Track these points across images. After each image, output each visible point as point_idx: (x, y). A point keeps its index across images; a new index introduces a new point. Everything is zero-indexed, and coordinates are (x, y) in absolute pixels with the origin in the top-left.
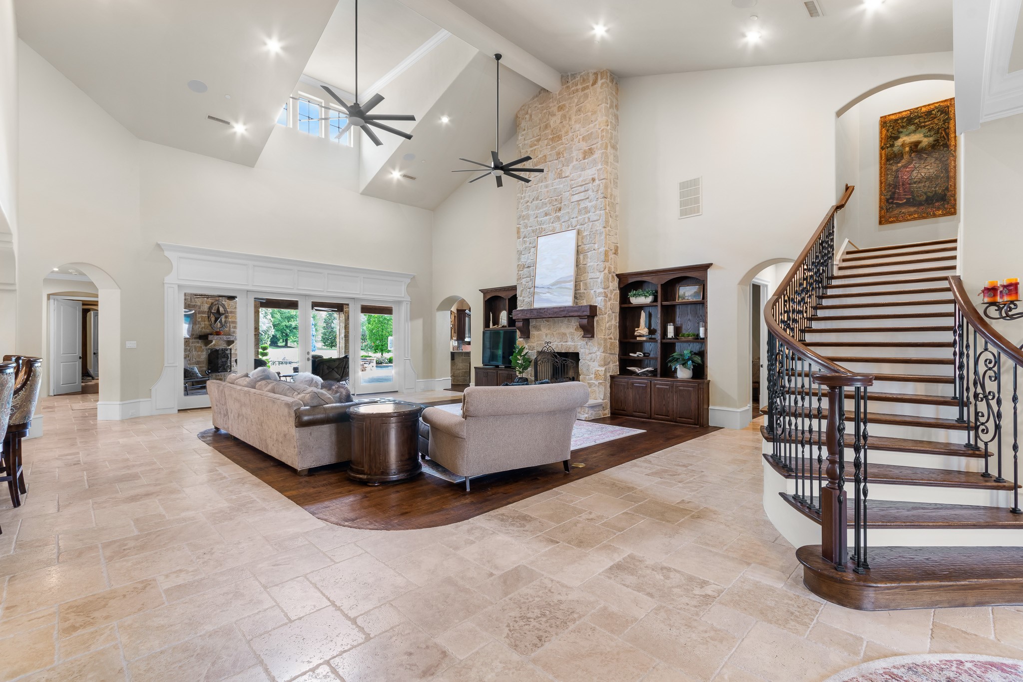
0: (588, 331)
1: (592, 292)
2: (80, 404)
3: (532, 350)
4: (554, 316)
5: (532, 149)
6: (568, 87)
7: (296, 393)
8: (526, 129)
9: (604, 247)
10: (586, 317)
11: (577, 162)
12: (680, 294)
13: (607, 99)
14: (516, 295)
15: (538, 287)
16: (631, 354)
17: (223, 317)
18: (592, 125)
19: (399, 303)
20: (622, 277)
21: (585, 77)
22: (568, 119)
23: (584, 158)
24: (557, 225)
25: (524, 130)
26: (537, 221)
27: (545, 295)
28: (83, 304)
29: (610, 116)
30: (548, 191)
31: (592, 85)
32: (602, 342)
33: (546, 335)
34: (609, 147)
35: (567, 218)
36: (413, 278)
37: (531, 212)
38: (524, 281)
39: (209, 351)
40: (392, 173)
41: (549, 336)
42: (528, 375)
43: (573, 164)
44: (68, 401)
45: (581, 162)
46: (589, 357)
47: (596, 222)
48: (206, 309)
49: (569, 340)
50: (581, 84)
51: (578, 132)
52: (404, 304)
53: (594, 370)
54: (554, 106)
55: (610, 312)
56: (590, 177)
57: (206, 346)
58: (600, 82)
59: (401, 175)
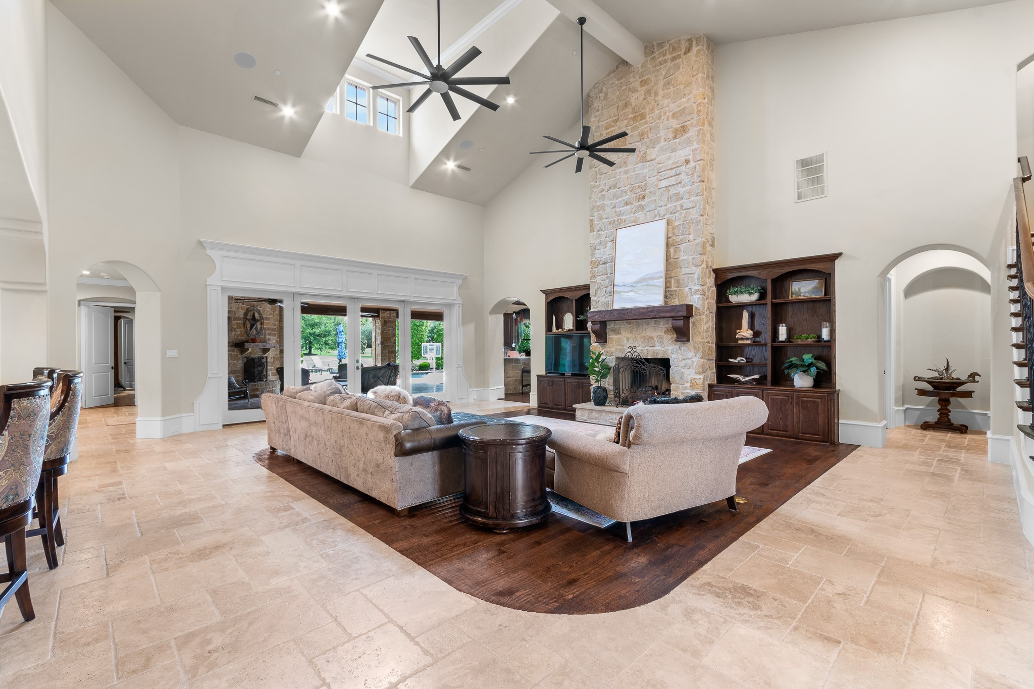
0: (682, 334)
1: (687, 289)
2: (115, 419)
3: (609, 356)
4: (639, 318)
5: (607, 131)
6: (654, 58)
7: (387, 412)
8: (600, 109)
9: (702, 238)
10: (682, 318)
11: (665, 143)
12: (793, 290)
13: (703, 68)
14: (589, 294)
15: (618, 286)
16: (731, 360)
17: (259, 323)
18: (684, 100)
19: (450, 306)
20: (719, 272)
21: (676, 46)
22: (653, 94)
23: (675, 138)
24: (640, 215)
25: (598, 110)
26: (615, 212)
27: (626, 294)
28: (115, 312)
29: (707, 88)
30: (628, 178)
31: (685, 54)
32: (700, 346)
33: (628, 339)
34: (706, 124)
35: (653, 207)
36: (465, 279)
37: (607, 202)
38: (598, 279)
39: (245, 360)
40: (446, 164)
41: (631, 341)
42: (604, 384)
43: (661, 145)
44: (101, 415)
45: (670, 142)
46: (682, 364)
47: (691, 210)
48: (242, 316)
49: (657, 344)
50: (671, 53)
51: (667, 109)
52: (456, 306)
53: (689, 378)
54: (636, 81)
55: (708, 312)
56: (683, 159)
57: (242, 354)
58: (695, 49)
59: (456, 166)
